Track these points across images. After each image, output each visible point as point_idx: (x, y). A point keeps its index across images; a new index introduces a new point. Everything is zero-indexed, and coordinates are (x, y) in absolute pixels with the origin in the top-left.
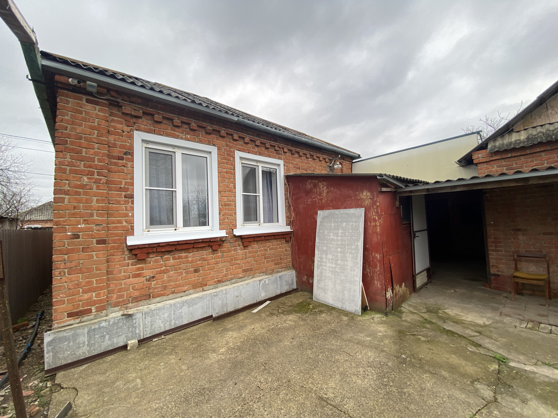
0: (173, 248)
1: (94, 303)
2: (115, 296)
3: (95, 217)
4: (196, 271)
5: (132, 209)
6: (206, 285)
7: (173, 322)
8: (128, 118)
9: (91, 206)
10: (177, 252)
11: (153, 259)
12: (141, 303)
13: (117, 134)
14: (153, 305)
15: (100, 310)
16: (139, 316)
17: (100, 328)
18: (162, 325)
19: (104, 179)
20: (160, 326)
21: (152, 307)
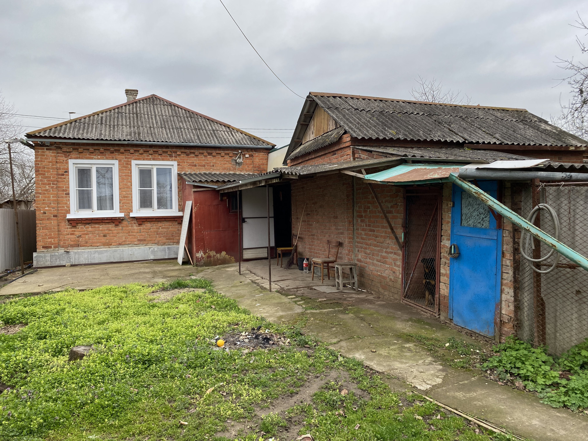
0: (90, 222)
1: (53, 244)
2: (62, 242)
3: (52, 205)
4: (105, 236)
5: (69, 200)
6: (111, 245)
7: (90, 260)
8: (66, 153)
9: (50, 199)
10: (93, 224)
11: (80, 227)
12: (74, 248)
13: (61, 162)
14: (80, 250)
15: (55, 247)
16: (72, 253)
17: (55, 255)
18: (84, 260)
19: (55, 186)
20: (83, 261)
21: (79, 251)
